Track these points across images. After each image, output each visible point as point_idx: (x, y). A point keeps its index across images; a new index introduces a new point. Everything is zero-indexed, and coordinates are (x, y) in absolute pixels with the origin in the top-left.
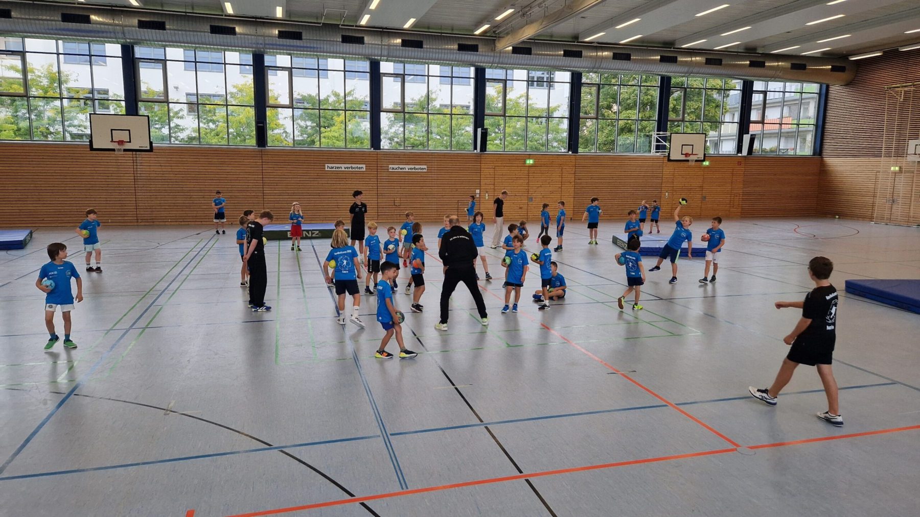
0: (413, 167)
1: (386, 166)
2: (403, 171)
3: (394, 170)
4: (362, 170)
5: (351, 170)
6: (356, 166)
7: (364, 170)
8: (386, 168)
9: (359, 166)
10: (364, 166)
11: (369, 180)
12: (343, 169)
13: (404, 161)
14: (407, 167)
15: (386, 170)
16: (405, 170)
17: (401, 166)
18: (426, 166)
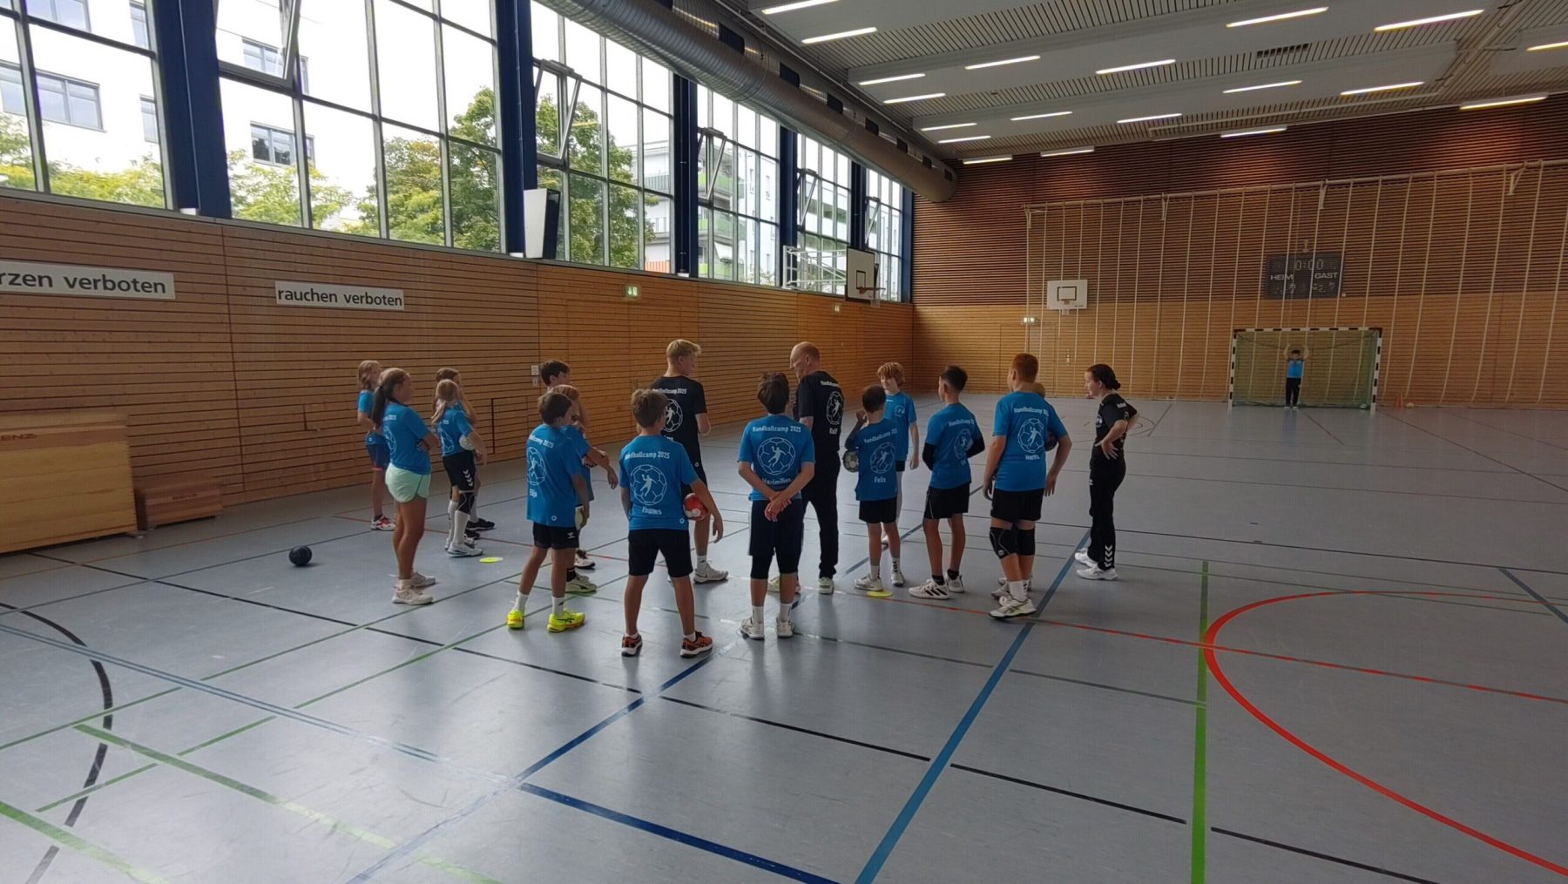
0: (360, 291)
1: (262, 282)
2: (328, 304)
3: (294, 302)
4: (160, 295)
5: (100, 292)
6: (129, 275)
7: (170, 294)
8: (263, 292)
9: (143, 277)
10: (167, 279)
11: (194, 338)
12: (60, 288)
13: (330, 271)
14: (341, 291)
15: (265, 302)
16: (333, 304)
17: (320, 289)
18: (401, 291)
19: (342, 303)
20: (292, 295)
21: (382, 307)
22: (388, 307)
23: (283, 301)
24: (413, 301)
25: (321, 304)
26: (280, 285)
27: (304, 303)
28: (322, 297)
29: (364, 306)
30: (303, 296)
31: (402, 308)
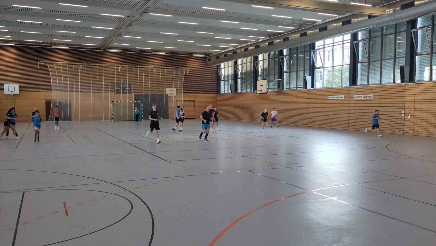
0: (366, 95)
1: (353, 95)
4: (343, 98)
5: (338, 99)
9: (341, 96)
10: (343, 96)
11: (345, 104)
12: (335, 98)
13: (362, 92)
14: (363, 96)
15: (353, 98)
17: (360, 96)
18: (372, 95)
19: (363, 98)
20: (356, 97)
21: (369, 98)
22: (370, 98)
23: (355, 98)
24: (374, 96)
25: (360, 98)
26: (355, 96)
27: (358, 98)
28: (360, 97)
29: (366, 98)
30: (358, 97)
31: (372, 98)
